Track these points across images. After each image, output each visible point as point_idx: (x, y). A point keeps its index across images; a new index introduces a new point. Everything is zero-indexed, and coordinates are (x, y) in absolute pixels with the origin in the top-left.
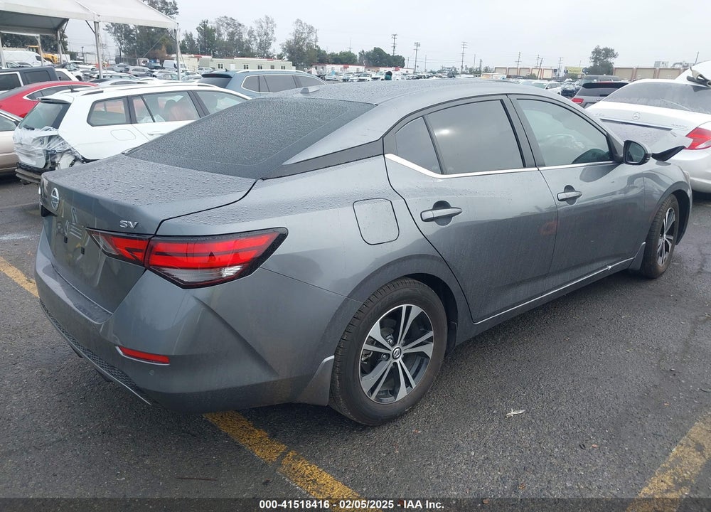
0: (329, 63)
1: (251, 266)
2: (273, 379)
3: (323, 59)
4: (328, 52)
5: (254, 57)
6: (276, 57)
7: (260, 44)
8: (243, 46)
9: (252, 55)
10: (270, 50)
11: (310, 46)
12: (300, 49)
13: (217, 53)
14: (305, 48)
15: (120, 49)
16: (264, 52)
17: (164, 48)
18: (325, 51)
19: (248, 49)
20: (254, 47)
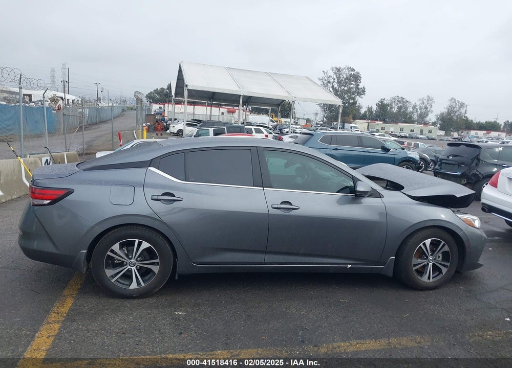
0: (474, 129)
1: (54, 202)
2: (58, 252)
3: (469, 126)
4: (475, 121)
5: (413, 123)
6: (431, 124)
7: (420, 115)
8: (407, 115)
9: (413, 122)
10: (427, 119)
11: (460, 117)
12: (451, 119)
13: (387, 120)
14: (455, 118)
15: (324, 116)
16: (422, 120)
17: (351, 116)
18: (472, 121)
19: (411, 117)
20: (415, 116)
